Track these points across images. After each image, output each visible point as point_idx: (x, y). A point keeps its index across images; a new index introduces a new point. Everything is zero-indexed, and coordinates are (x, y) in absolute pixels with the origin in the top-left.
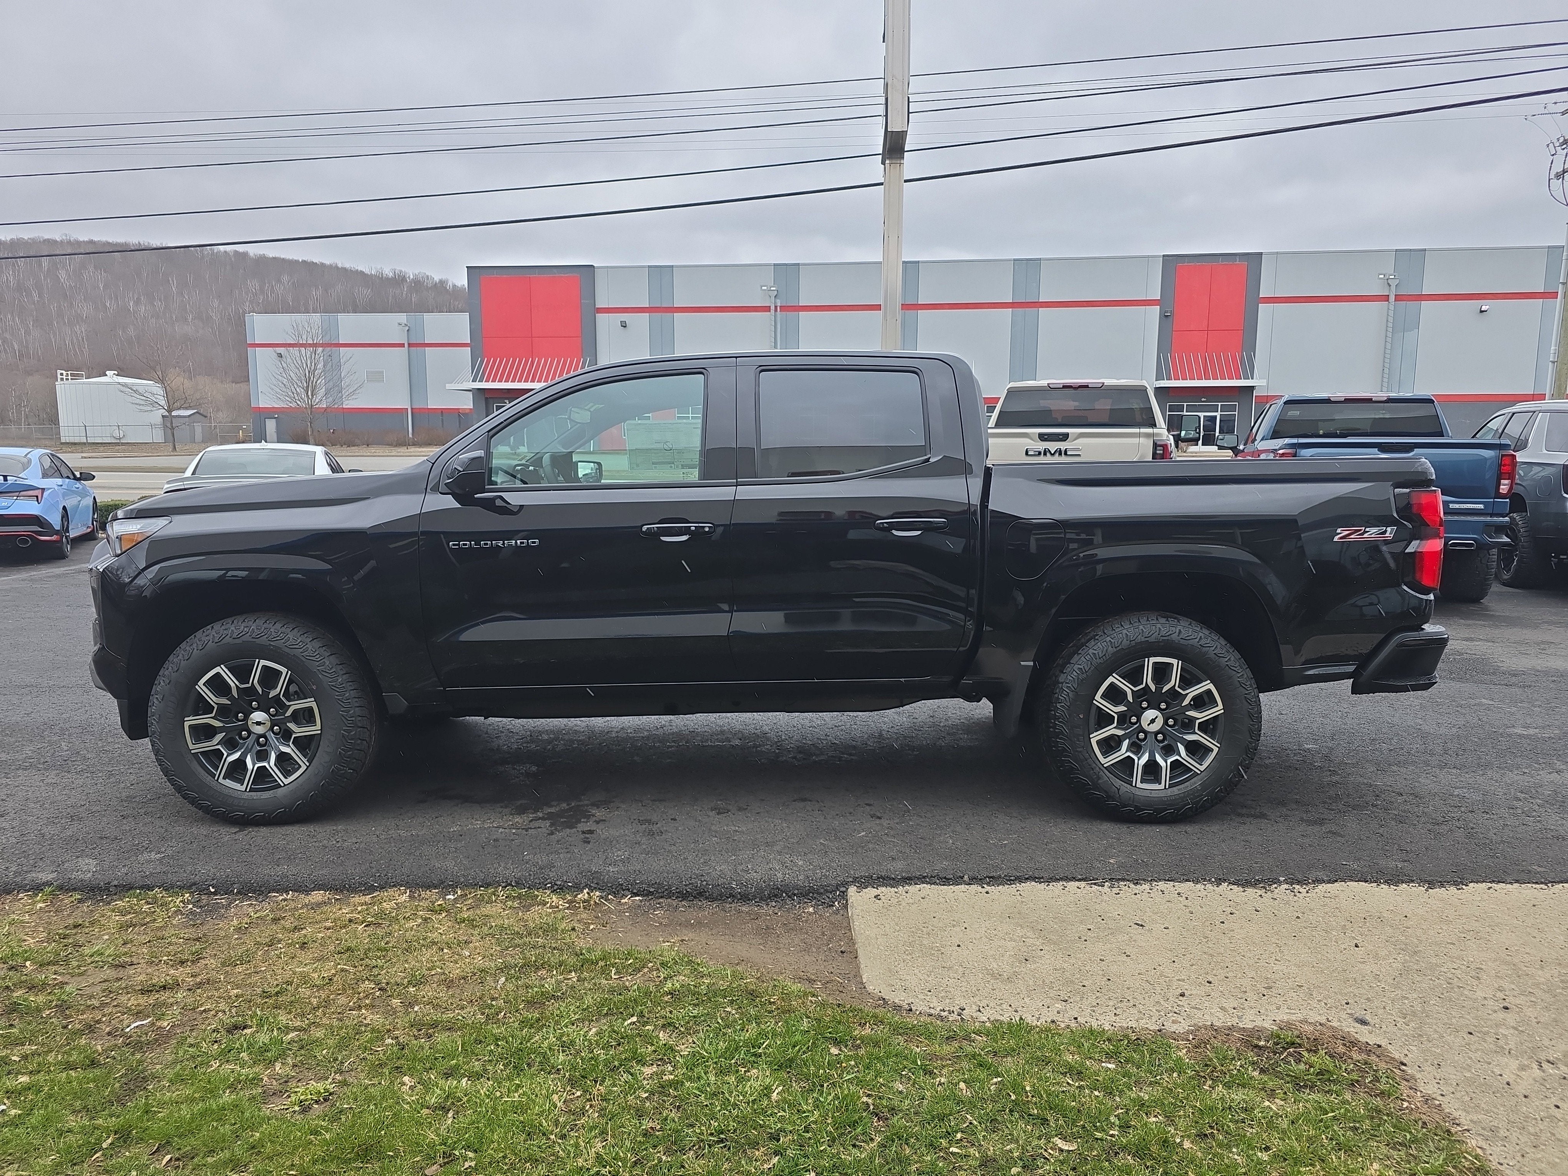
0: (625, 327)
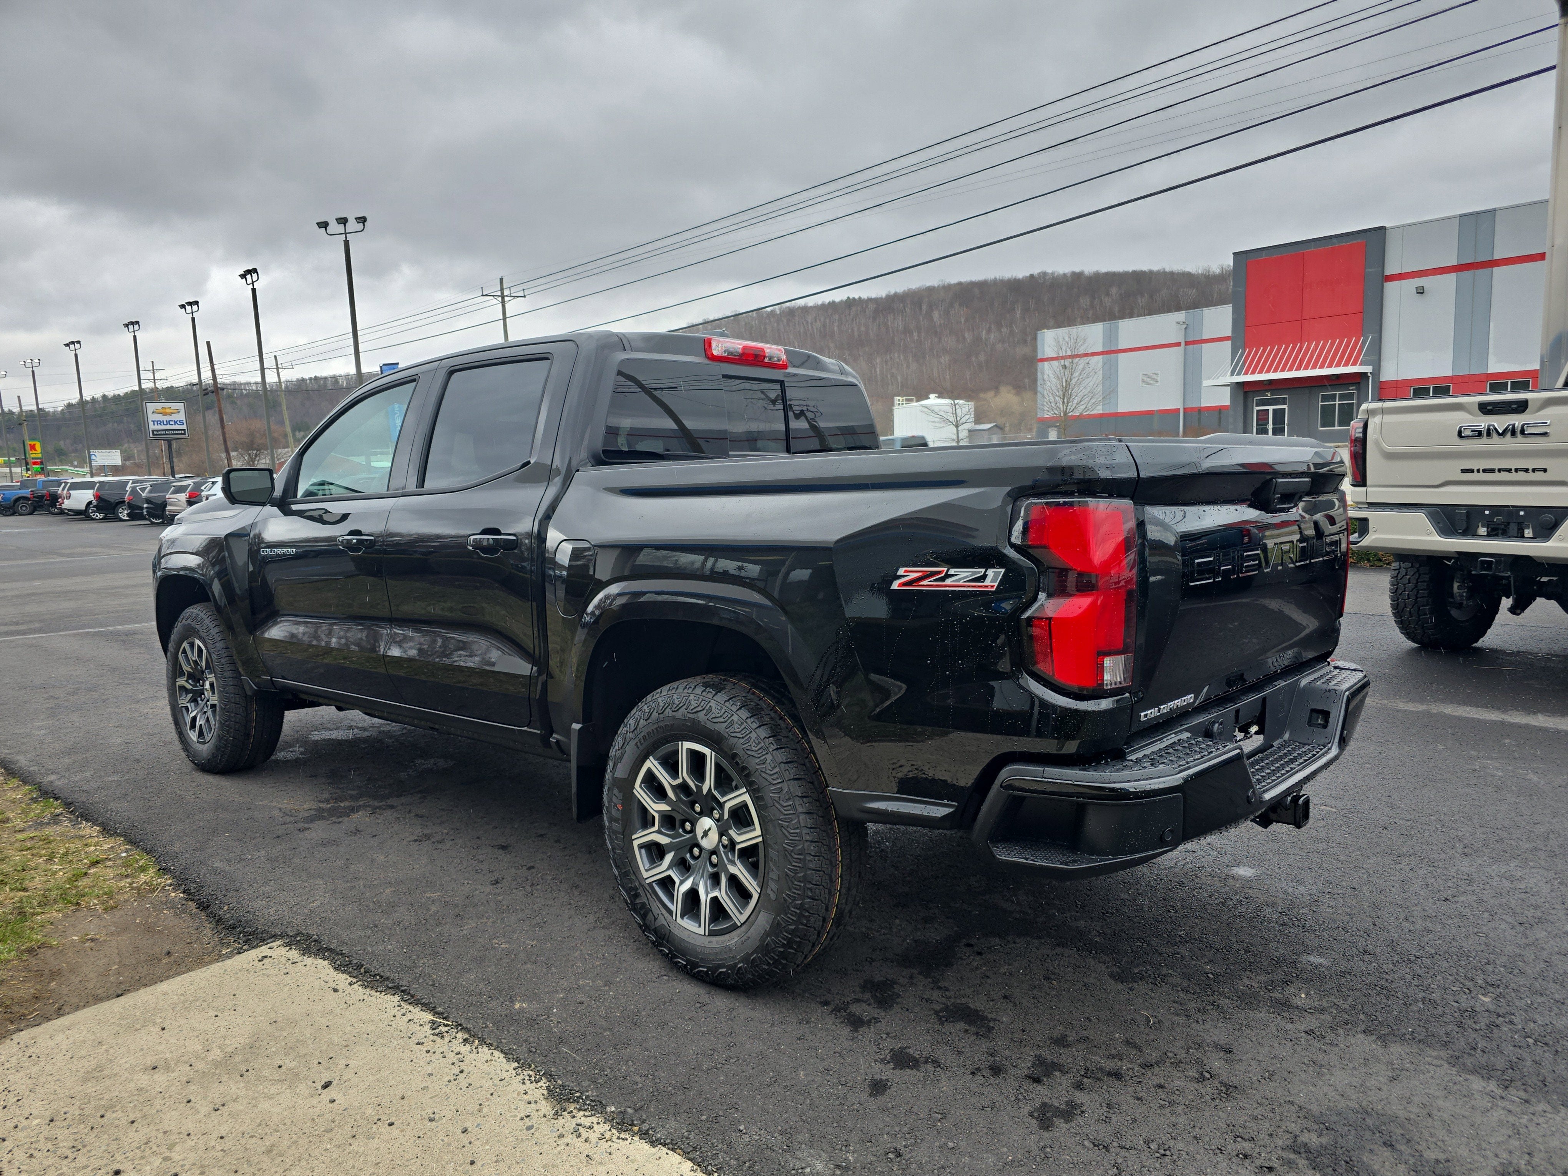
0: (1422, 293)
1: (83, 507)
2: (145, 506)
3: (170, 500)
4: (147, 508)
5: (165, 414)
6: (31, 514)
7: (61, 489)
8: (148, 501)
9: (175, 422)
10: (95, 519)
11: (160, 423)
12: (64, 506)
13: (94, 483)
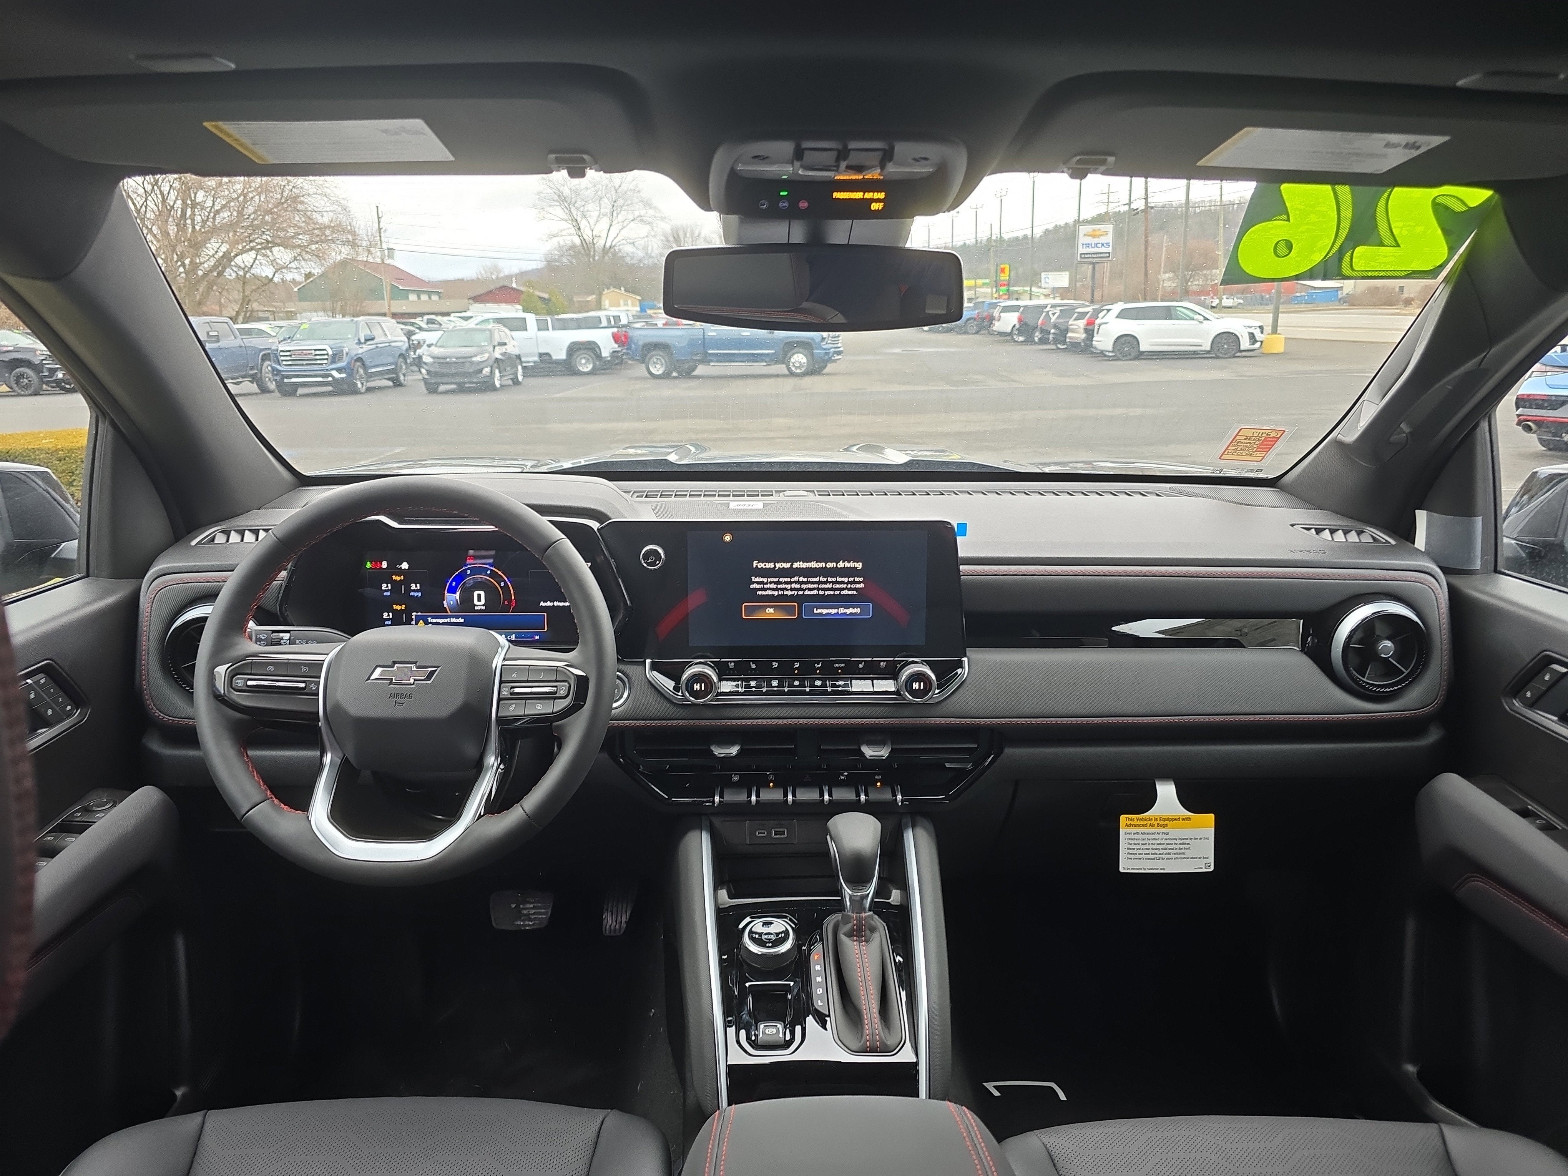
1: (1009, 330)
2: (1052, 331)
3: (1071, 327)
4: (1054, 334)
5: (1094, 236)
6: (977, 333)
7: (996, 311)
8: (1055, 326)
9: (1103, 245)
10: (1016, 341)
11: (1088, 245)
12: (995, 328)
13: (1019, 307)
